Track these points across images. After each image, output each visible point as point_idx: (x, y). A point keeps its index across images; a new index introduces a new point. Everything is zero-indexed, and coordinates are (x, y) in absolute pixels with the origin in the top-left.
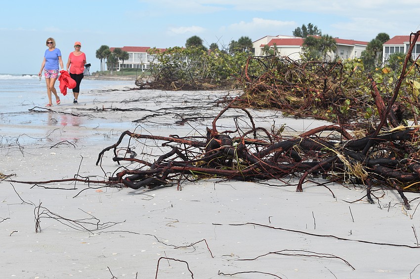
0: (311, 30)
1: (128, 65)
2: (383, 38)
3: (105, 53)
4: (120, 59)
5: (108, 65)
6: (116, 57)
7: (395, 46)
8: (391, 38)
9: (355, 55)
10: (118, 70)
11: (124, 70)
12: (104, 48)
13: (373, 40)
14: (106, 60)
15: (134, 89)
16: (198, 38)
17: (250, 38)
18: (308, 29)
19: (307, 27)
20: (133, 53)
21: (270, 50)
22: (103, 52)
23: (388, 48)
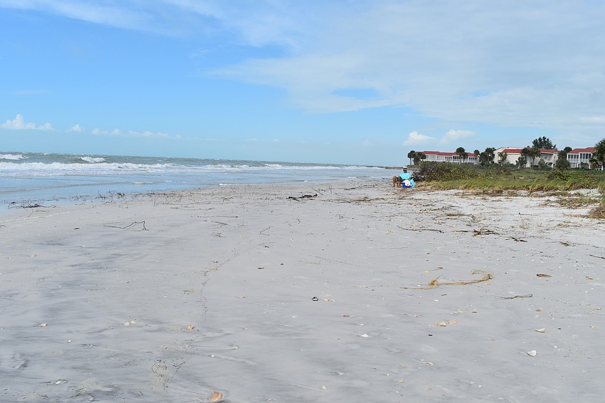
0: (545, 141)
1: (425, 162)
3: (413, 155)
4: (421, 158)
5: (414, 162)
6: (419, 157)
7: (574, 154)
8: (572, 150)
9: (554, 158)
12: (412, 152)
14: (413, 159)
16: (462, 149)
17: (493, 148)
19: (542, 139)
20: (429, 155)
21: (503, 156)
22: (411, 155)
23: (569, 155)
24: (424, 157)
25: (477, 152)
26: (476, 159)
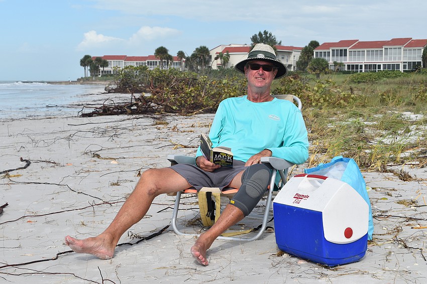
0: (267, 36)
1: (108, 71)
2: (314, 44)
3: (88, 61)
4: (101, 66)
5: (90, 72)
6: (97, 65)
7: (323, 51)
8: (320, 44)
9: (294, 58)
10: (99, 76)
11: (105, 75)
12: (87, 57)
13: (306, 46)
14: (89, 68)
15: (104, 93)
16: (164, 48)
17: (207, 47)
18: (263, 36)
19: (263, 34)
20: (112, 61)
21: (224, 56)
22: (86, 61)
23: (317, 53)
24: (105, 64)
25: (181, 54)
26: (180, 64)
